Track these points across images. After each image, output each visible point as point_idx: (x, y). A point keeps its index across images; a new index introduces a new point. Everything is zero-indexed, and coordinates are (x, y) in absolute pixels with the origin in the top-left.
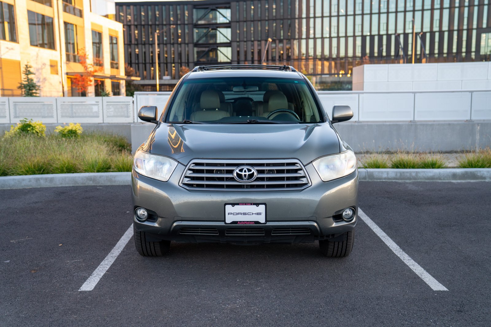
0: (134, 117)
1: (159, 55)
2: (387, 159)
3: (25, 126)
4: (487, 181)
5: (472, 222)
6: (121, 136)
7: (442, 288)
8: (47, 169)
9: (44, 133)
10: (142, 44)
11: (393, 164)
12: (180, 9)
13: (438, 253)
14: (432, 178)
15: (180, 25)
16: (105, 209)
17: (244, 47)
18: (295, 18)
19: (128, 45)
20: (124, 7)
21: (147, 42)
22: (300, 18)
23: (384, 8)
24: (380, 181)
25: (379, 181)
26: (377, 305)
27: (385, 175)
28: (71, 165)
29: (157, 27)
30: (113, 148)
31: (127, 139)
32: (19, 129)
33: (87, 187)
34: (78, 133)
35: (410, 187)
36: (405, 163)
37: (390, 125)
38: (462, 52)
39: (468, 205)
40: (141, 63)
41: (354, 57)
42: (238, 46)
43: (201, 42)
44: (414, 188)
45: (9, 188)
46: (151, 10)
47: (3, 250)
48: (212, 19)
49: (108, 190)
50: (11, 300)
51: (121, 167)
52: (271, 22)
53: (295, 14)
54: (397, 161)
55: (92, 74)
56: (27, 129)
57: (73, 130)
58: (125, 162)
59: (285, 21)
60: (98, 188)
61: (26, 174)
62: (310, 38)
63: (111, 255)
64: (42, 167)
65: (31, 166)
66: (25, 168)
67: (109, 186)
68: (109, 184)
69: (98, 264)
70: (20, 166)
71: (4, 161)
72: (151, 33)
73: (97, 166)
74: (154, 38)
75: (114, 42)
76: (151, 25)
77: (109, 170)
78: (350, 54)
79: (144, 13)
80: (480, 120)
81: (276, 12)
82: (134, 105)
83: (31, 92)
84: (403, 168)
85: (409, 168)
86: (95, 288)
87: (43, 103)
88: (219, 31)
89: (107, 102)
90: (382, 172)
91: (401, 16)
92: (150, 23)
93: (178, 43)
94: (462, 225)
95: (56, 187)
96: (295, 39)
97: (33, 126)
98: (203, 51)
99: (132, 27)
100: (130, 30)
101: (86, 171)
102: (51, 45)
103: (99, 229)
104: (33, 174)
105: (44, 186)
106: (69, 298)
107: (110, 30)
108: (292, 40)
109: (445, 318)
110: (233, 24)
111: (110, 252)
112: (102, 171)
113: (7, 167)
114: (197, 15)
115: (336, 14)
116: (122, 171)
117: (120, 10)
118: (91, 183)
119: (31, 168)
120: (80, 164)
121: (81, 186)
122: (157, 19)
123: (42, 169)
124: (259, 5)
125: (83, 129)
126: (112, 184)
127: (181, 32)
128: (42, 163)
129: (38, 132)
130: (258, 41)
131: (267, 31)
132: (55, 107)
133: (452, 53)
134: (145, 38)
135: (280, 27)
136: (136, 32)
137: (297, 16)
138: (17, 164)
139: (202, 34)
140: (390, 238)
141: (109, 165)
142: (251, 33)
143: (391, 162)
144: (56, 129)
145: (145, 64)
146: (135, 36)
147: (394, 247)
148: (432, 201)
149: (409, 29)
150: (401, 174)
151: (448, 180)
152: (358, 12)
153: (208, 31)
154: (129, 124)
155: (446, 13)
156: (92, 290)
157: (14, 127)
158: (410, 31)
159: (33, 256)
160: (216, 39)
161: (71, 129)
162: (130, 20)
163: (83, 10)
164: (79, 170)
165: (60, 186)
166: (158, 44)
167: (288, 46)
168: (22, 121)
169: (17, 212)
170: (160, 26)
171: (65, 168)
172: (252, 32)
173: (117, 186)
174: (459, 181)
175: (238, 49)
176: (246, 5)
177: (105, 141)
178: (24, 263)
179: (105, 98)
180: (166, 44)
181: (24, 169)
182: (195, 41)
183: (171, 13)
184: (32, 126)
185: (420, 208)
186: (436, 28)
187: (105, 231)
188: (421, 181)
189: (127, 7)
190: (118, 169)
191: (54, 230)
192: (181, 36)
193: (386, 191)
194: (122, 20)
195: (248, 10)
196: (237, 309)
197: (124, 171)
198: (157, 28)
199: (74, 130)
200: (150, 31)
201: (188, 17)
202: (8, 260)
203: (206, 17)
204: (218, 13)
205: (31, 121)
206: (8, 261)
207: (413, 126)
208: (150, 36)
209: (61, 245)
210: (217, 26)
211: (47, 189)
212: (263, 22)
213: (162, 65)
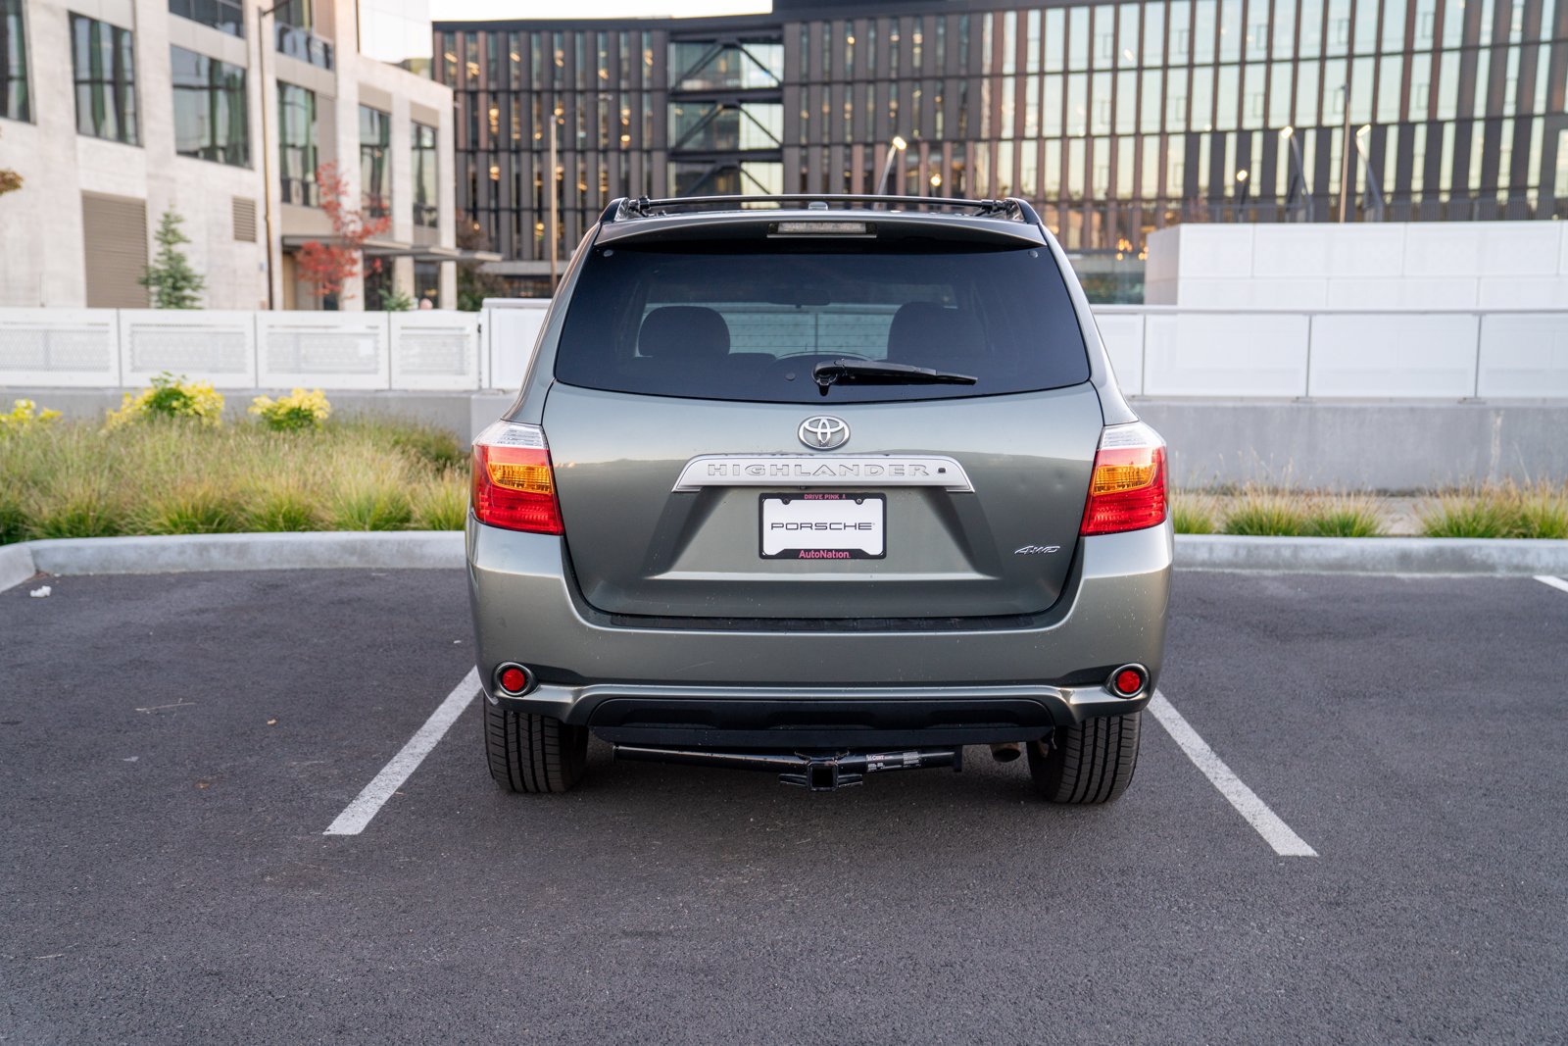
0: (480, 373)
1: (561, 184)
2: (1211, 506)
3: (163, 396)
4: (1499, 575)
5: (1427, 686)
6: (441, 430)
7: (1304, 849)
8: (229, 517)
9: (216, 415)
10: (510, 151)
11: (1229, 521)
12: (628, 44)
13: (1314, 764)
14: (1340, 565)
15: (626, 92)
16: (394, 633)
17: (822, 164)
18: (982, 76)
19: (467, 151)
20: (459, 36)
21: (524, 145)
22: (997, 75)
23: (1258, 48)
24: (1188, 570)
25: (1184, 569)
26: (1118, 885)
27: (1202, 555)
28: (299, 509)
29: (556, 97)
30: (418, 463)
31: (458, 438)
32: (146, 403)
33: (342, 571)
34: (317, 417)
35: (1273, 589)
36: (1264, 519)
37: (1235, 409)
38: (1495, 189)
39: (1429, 640)
40: (505, 209)
41: (1162, 197)
42: (805, 161)
43: (689, 146)
44: (1284, 591)
45: (123, 572)
46: (540, 45)
47: (119, 731)
48: (728, 75)
49: (401, 581)
50: (149, 849)
51: (441, 517)
52: (905, 86)
53: (981, 65)
54: (1242, 513)
55: (357, 241)
56: (170, 405)
57: (303, 408)
58: (451, 503)
59: (951, 84)
60: (374, 574)
61: (171, 533)
62: (1024, 138)
63: (411, 751)
64: (216, 514)
65: (187, 510)
66: (170, 515)
67: (404, 570)
68: (403, 564)
69: (376, 772)
70: (154, 509)
71: (111, 492)
72: (539, 117)
73: (372, 514)
74: (546, 131)
75: (427, 142)
76: (539, 93)
77: (407, 525)
78: (1150, 188)
79: (520, 56)
80: (1533, 400)
81: (922, 54)
82: (480, 337)
83: (177, 294)
84: (1257, 534)
85: (1276, 534)
86: (368, 828)
87: (212, 330)
88: (747, 113)
89: (403, 328)
90: (1195, 546)
91: (1309, 72)
92: (536, 86)
93: (619, 150)
94: (1400, 692)
95: (254, 571)
96: (979, 140)
97: (188, 394)
98: (697, 175)
99: (482, 98)
100: (475, 107)
101: (340, 526)
102: (238, 153)
103: (375, 683)
104: (190, 533)
105: (223, 568)
106: (298, 850)
107: (415, 106)
108: (970, 145)
109: (1292, 919)
110: (789, 92)
111: (406, 743)
112: (386, 527)
113: (118, 512)
114: (680, 62)
115: (1108, 64)
116: (442, 529)
117: (447, 45)
118: (353, 562)
119: (184, 516)
120: (324, 506)
121: (324, 570)
122: (558, 74)
123: (216, 520)
124: (872, 35)
125: (332, 406)
126: (412, 566)
127: (631, 114)
128: (215, 502)
129: (202, 412)
130: (866, 145)
131: (893, 115)
132: (249, 340)
133: (1467, 190)
134: (520, 133)
135: (935, 102)
136: (494, 113)
137: (986, 70)
138: (146, 501)
139: (694, 121)
140: (1189, 722)
141: (405, 510)
142: (844, 119)
143: (1224, 517)
144: (255, 404)
145: (518, 212)
146: (489, 125)
147: (1194, 746)
148: (1328, 628)
149: (1335, 112)
150: (1249, 551)
151: (1385, 570)
152: (1178, 57)
153: (714, 112)
154: (465, 395)
155: (1451, 64)
156: (360, 835)
157: (134, 397)
158: (1338, 120)
159: (198, 748)
160: (737, 138)
161: (297, 406)
162: (474, 75)
163: (335, 46)
164: (320, 524)
165: (266, 567)
166: (560, 152)
167: (957, 163)
168: (157, 380)
169: (149, 636)
170: (567, 96)
171: (281, 516)
172: (848, 116)
173: (428, 570)
174: (1418, 575)
175: (804, 170)
176: (831, 32)
177: (397, 443)
178: (178, 764)
179: (397, 316)
180: (583, 152)
181: (165, 518)
182: (672, 142)
183: (602, 54)
184: (185, 397)
185: (1288, 647)
186: (1418, 113)
187: (392, 689)
188: (1306, 572)
189: (468, 37)
190: (432, 522)
191: (253, 683)
192: (629, 126)
193: (1199, 599)
194: (450, 75)
195: (834, 49)
196: (743, 887)
197: (449, 529)
198: (557, 103)
199: (306, 410)
200: (535, 112)
201: (653, 68)
202: (135, 755)
203: (708, 69)
204: (744, 58)
205: (183, 380)
206: (134, 759)
207: (1303, 413)
208: (536, 127)
209: (273, 722)
210: (742, 96)
211: (229, 575)
212: (882, 87)
213: (569, 215)
